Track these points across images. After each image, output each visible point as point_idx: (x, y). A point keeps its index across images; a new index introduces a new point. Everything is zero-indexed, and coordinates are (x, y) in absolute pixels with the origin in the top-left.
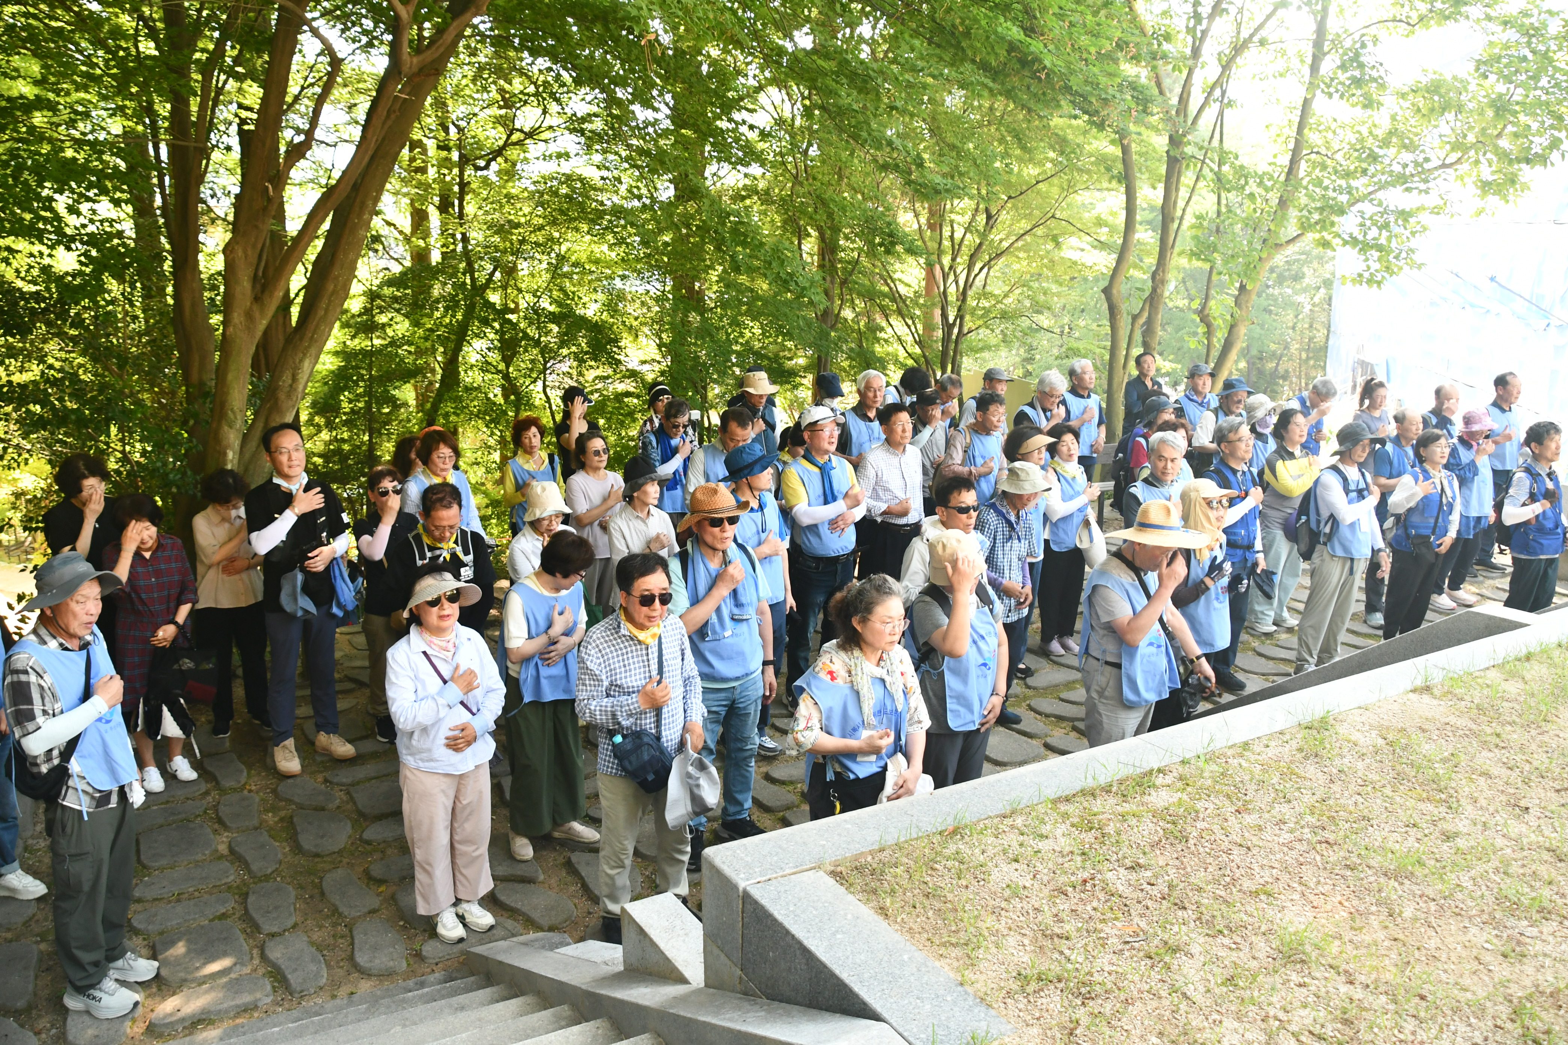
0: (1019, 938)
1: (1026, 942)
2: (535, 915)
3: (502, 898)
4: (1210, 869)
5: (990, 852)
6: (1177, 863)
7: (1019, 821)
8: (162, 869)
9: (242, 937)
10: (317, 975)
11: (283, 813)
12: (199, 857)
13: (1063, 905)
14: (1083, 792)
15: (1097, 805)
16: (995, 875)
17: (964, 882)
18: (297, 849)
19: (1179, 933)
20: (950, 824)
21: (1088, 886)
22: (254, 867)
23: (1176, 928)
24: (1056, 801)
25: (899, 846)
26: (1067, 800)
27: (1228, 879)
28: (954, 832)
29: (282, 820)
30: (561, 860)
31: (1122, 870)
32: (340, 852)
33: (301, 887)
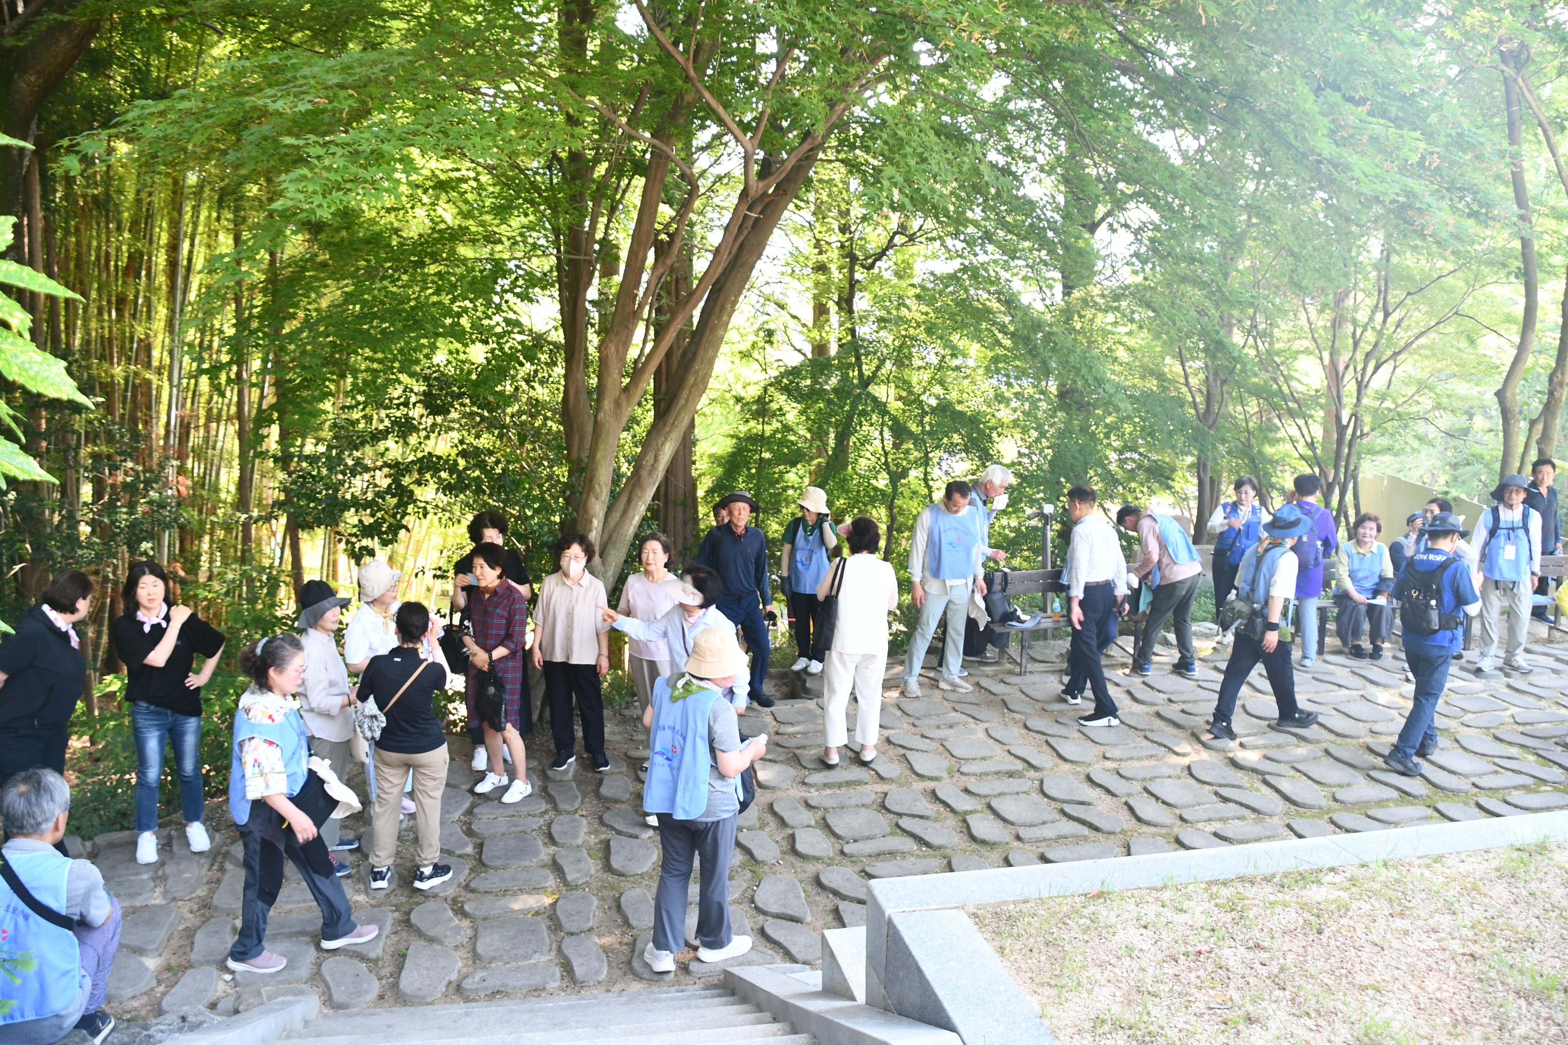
0: (1113, 989)
1: (1118, 993)
2: (794, 950)
3: (769, 931)
4: (1332, 960)
5: (1125, 916)
6: (1301, 951)
7: (1166, 895)
8: (496, 869)
9: (545, 932)
10: (598, 972)
11: (603, 837)
12: (527, 863)
13: (1170, 969)
14: (1242, 879)
15: (1250, 892)
16: (1120, 936)
17: (1086, 937)
18: (608, 867)
19: (1266, 1008)
20: (1096, 888)
21: (1202, 958)
22: (569, 878)
23: (1264, 1004)
24: (1210, 883)
25: (1041, 901)
26: (1224, 884)
27: (1344, 971)
28: (1100, 895)
29: (601, 842)
30: (830, 906)
31: (1242, 950)
32: (642, 876)
33: (603, 899)
